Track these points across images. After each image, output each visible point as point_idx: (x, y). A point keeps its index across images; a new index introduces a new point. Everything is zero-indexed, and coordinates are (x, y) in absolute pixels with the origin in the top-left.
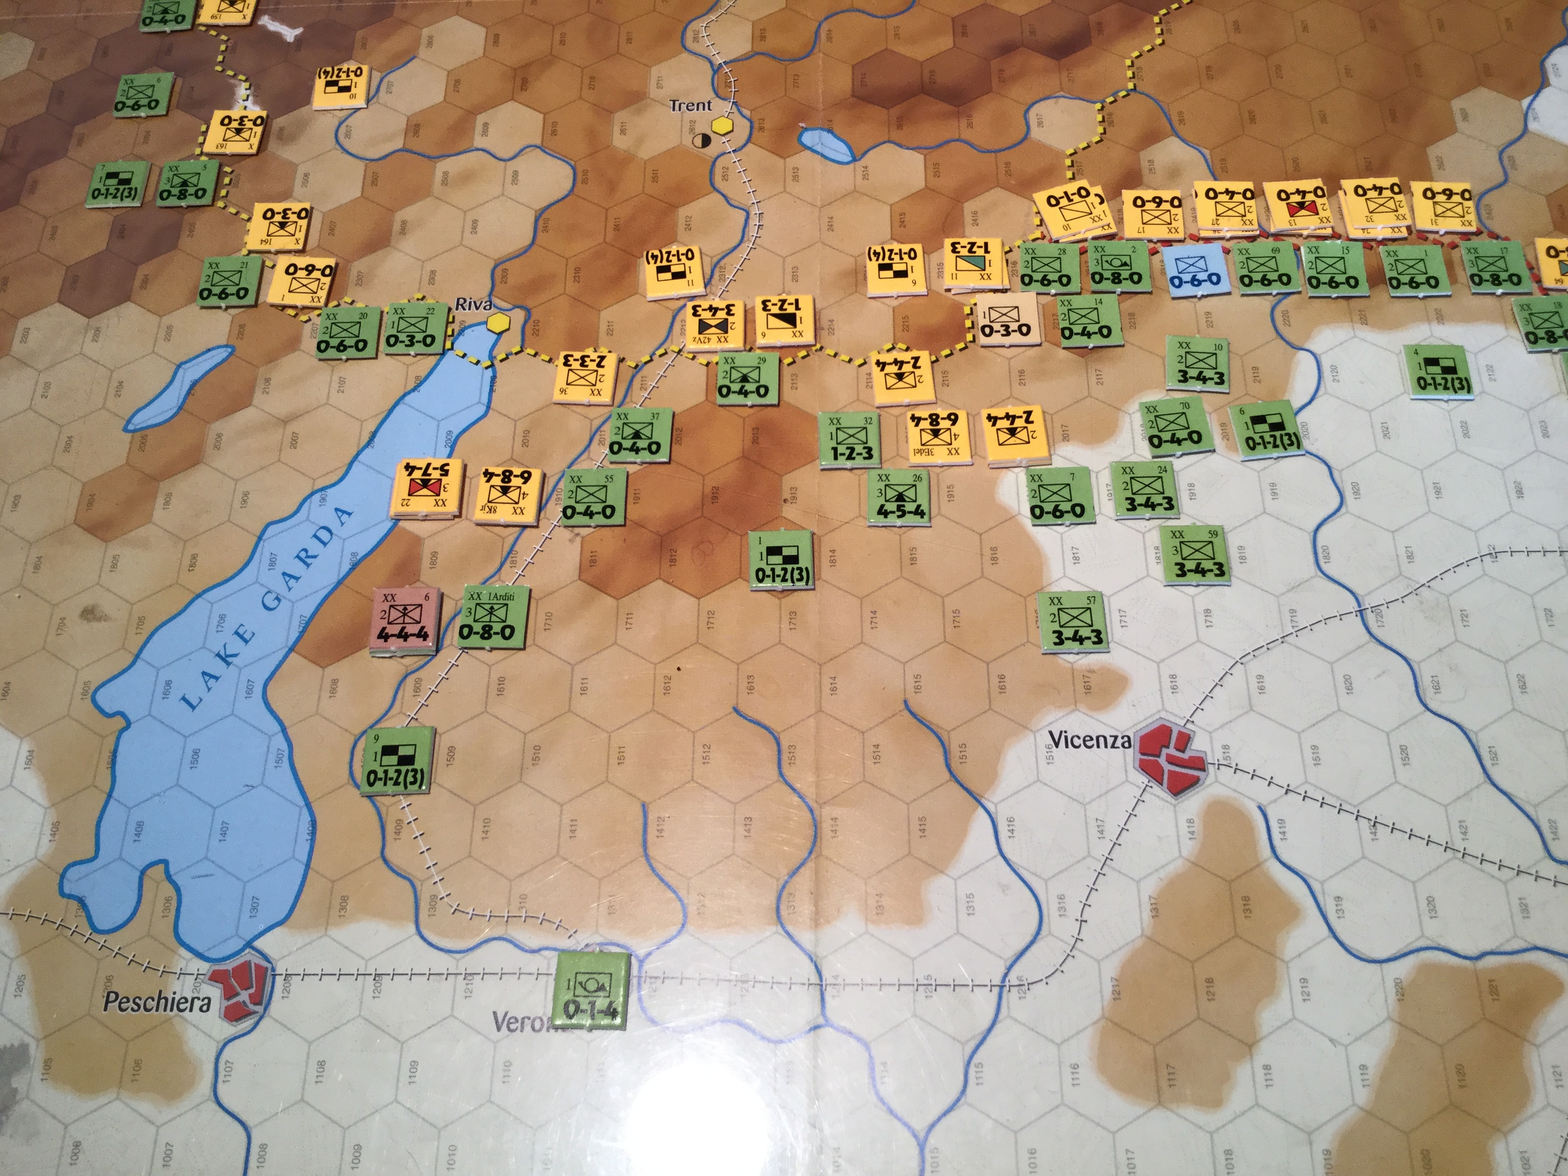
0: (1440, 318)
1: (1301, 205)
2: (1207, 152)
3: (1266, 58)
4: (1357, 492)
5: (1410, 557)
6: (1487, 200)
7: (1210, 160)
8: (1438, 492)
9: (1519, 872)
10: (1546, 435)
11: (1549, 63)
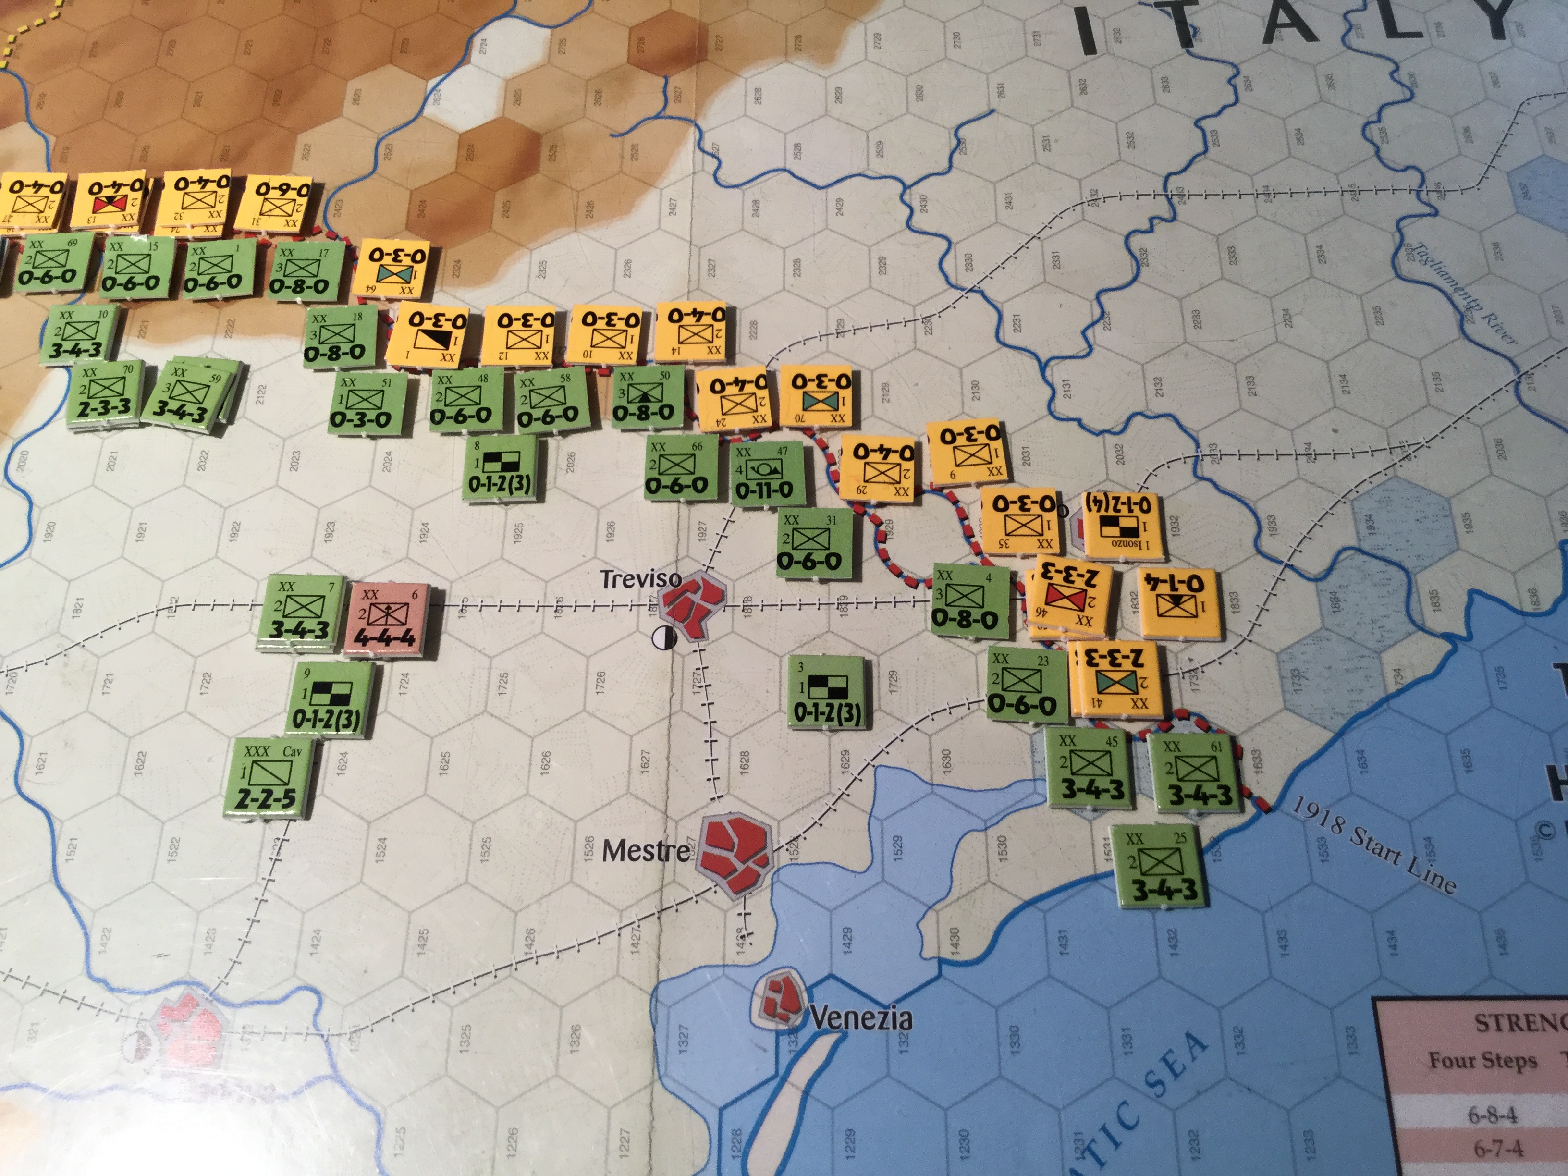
0: (230, 330)
1: (110, 200)
2: (52, 140)
3: (164, 32)
4: (49, 534)
5: (77, 611)
6: (338, 196)
7: (51, 148)
8: (141, 533)
9: (46, 991)
10: (294, 467)
11: (477, 40)
